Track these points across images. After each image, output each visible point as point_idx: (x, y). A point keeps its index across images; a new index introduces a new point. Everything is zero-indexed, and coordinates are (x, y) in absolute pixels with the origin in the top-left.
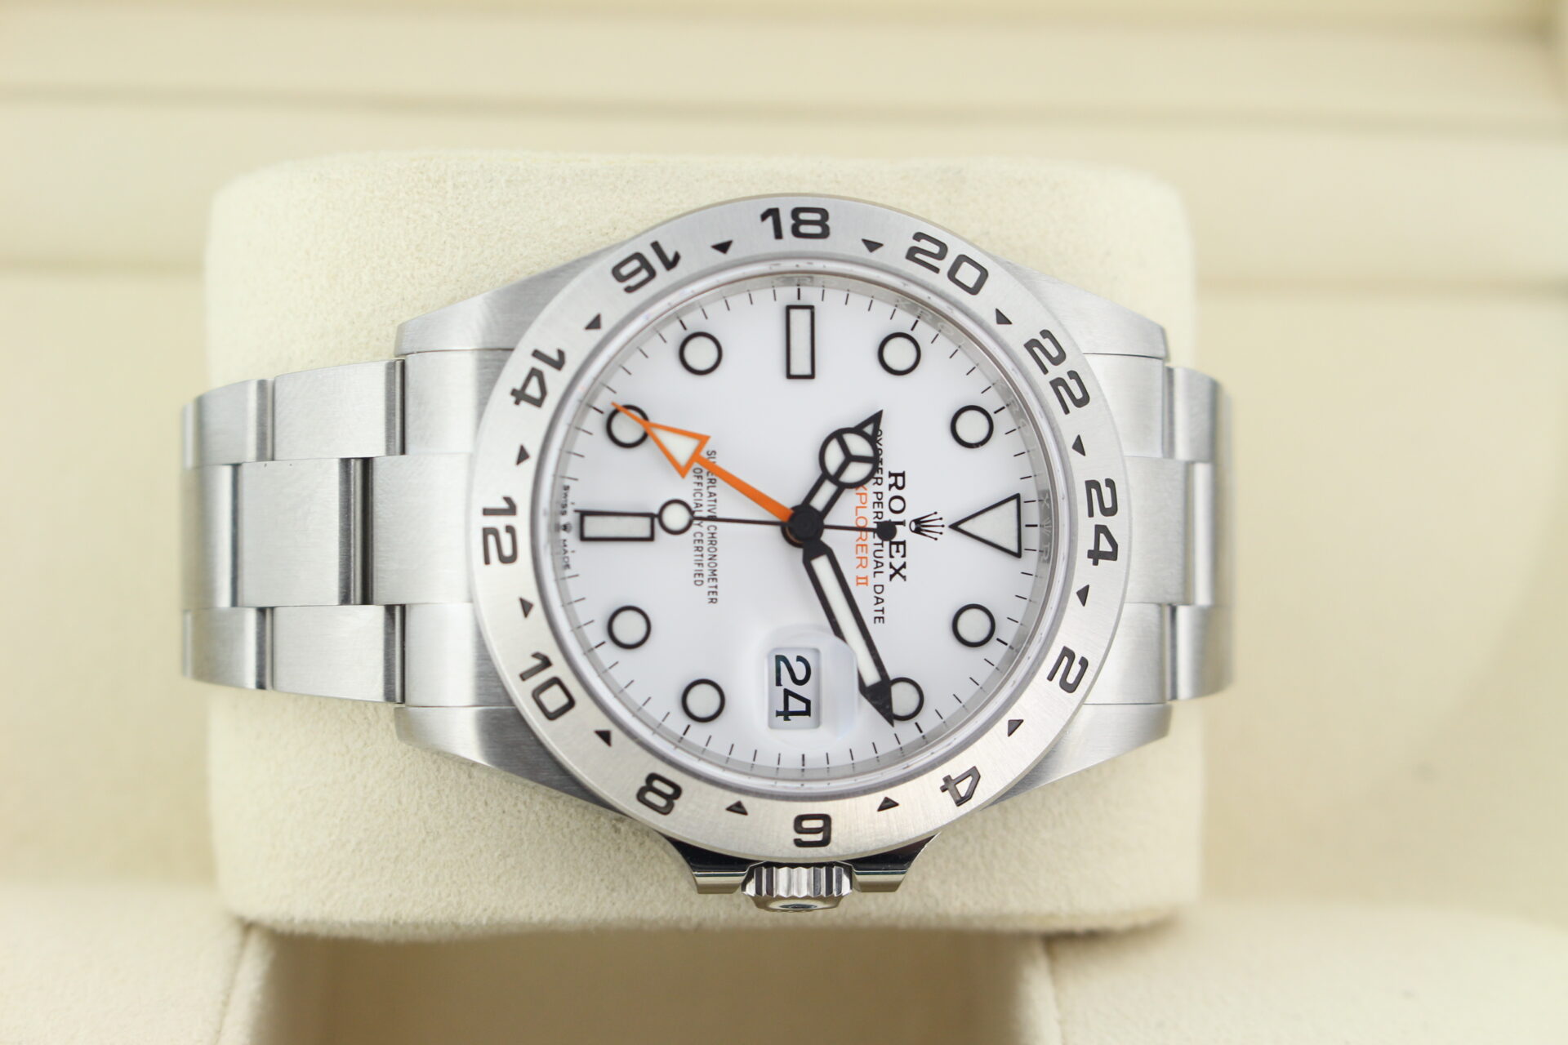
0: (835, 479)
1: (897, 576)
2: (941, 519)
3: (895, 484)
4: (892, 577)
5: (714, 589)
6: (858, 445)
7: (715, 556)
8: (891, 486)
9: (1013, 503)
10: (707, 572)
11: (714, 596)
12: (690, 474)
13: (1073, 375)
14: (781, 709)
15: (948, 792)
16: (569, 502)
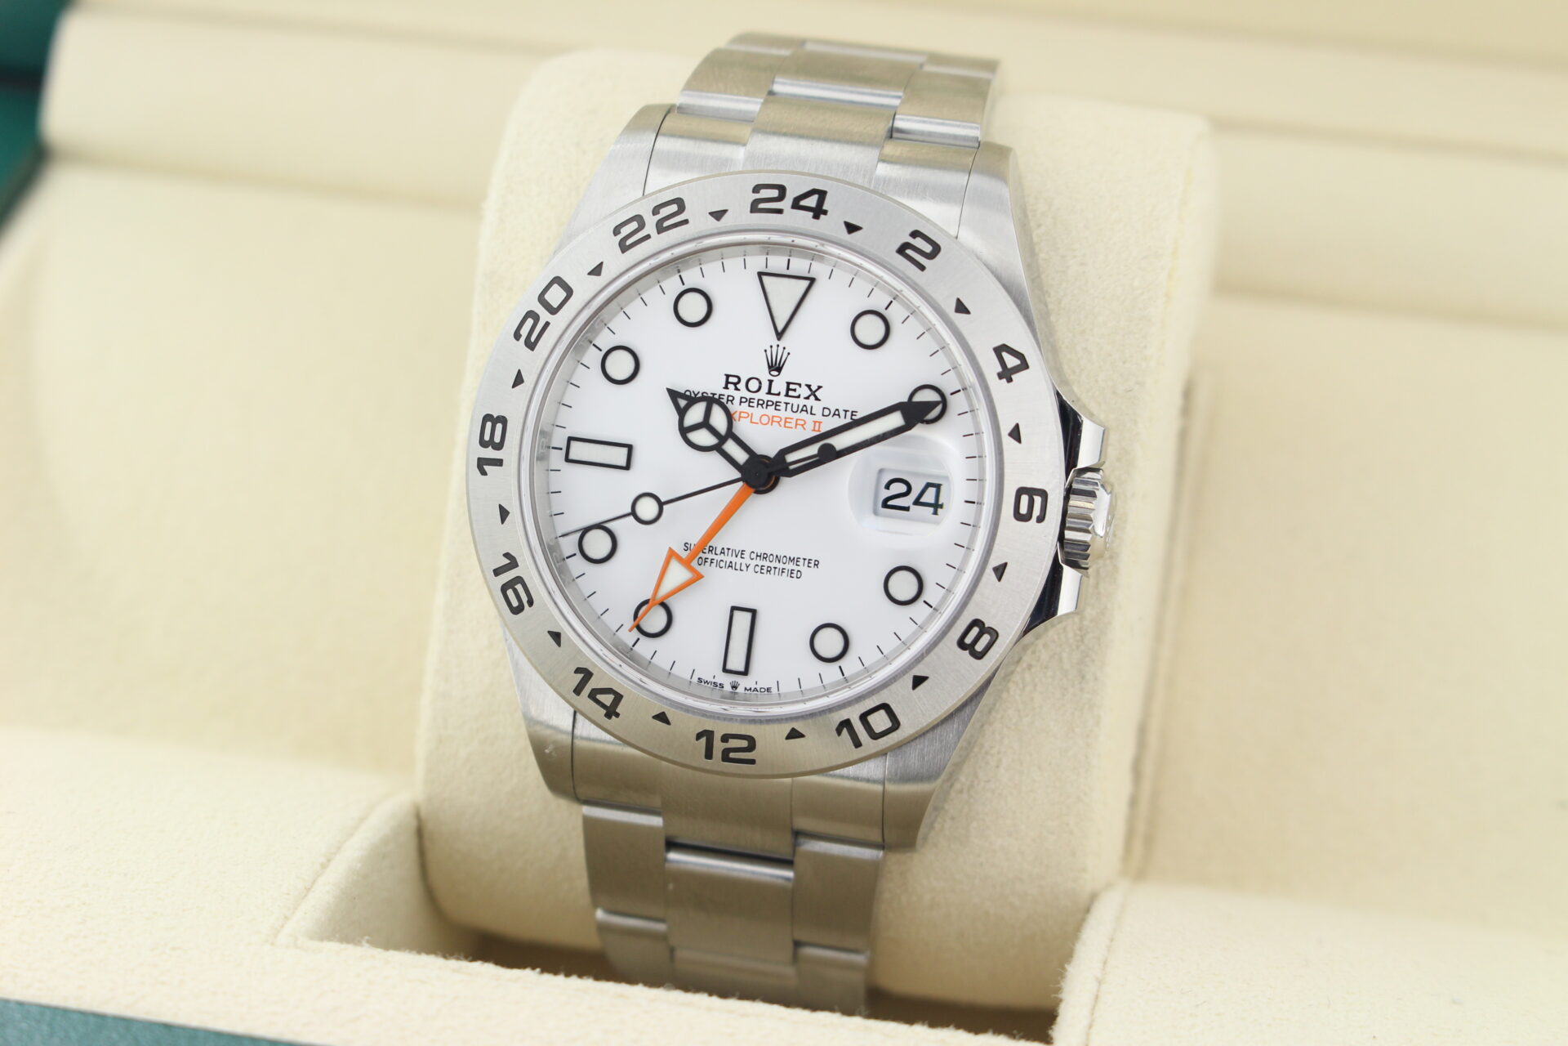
0: (722, 439)
1: (817, 393)
2: (771, 347)
3: (735, 384)
4: (817, 399)
5: (806, 562)
6: (695, 414)
7: (777, 556)
8: (737, 389)
9: (765, 278)
10: (791, 566)
11: (813, 562)
12: (701, 569)
13: (656, 211)
14: (931, 510)
15: (1013, 377)
16: (714, 681)
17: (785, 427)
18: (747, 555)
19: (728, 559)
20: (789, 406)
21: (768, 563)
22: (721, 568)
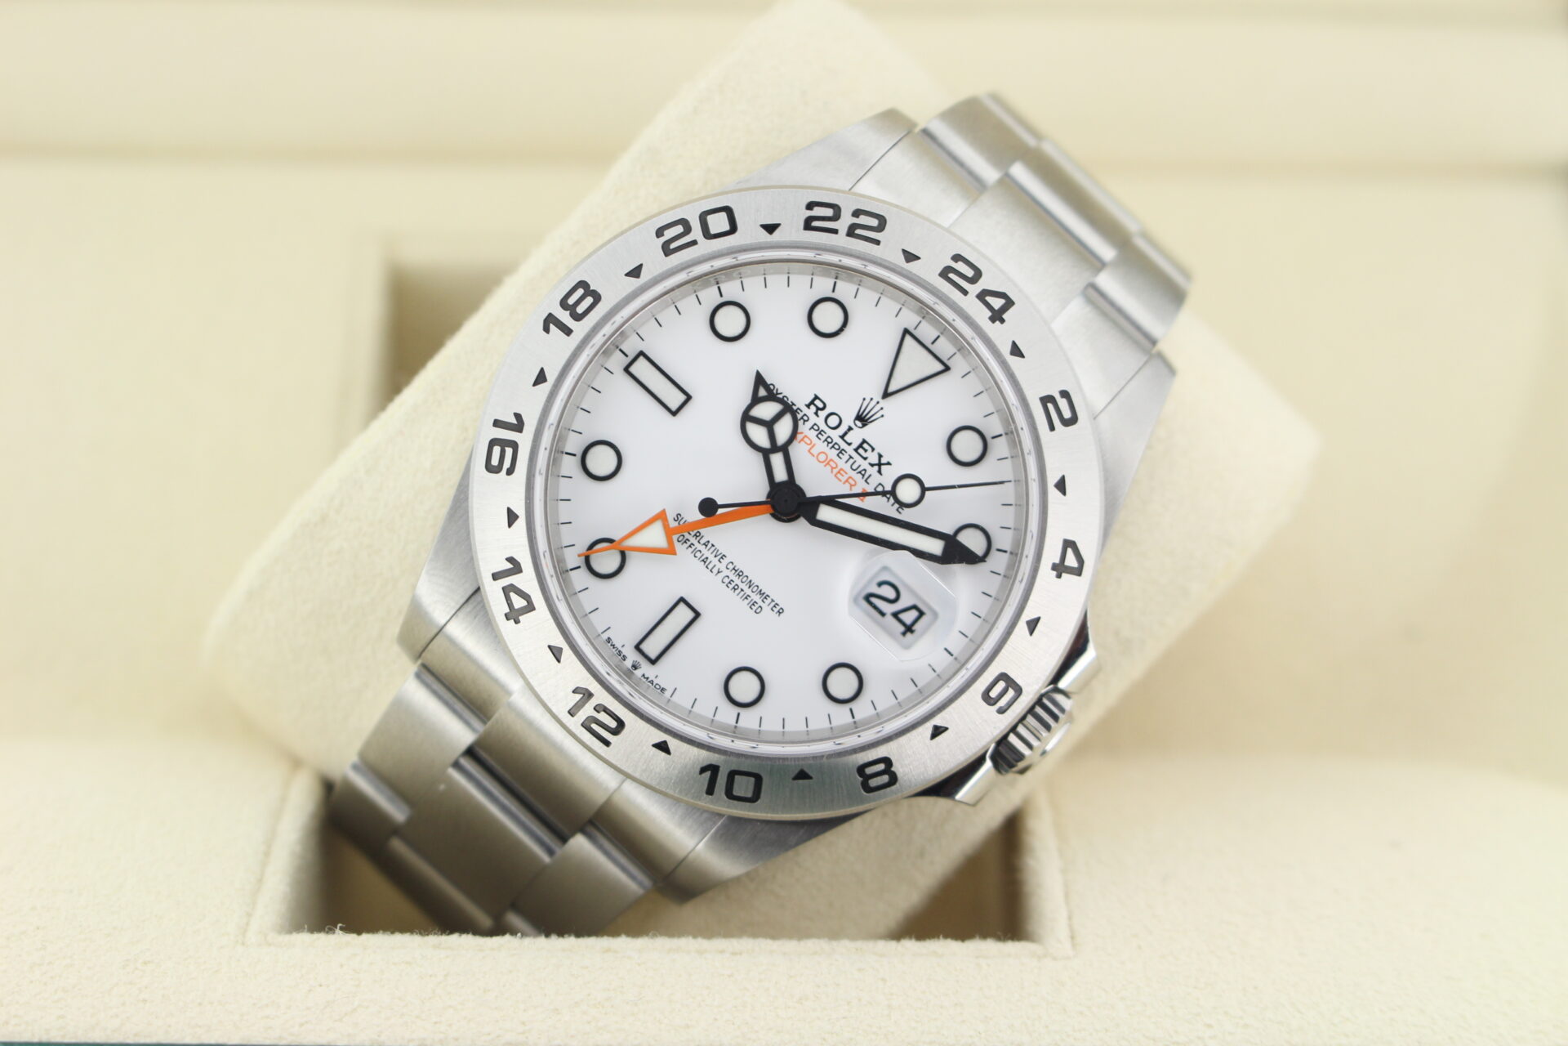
0: (775, 448)
1: (883, 467)
2: (872, 399)
3: (818, 409)
4: (880, 472)
5: (773, 604)
6: (766, 410)
7: (750, 581)
8: (816, 414)
9: (908, 338)
10: (756, 598)
11: (778, 608)
12: (679, 547)
13: (857, 213)
14: (902, 629)
15: (1064, 575)
16: (620, 649)
17: (836, 476)
18: (725, 561)
19: (707, 553)
20: (851, 461)
21: (739, 582)
22: (695, 557)
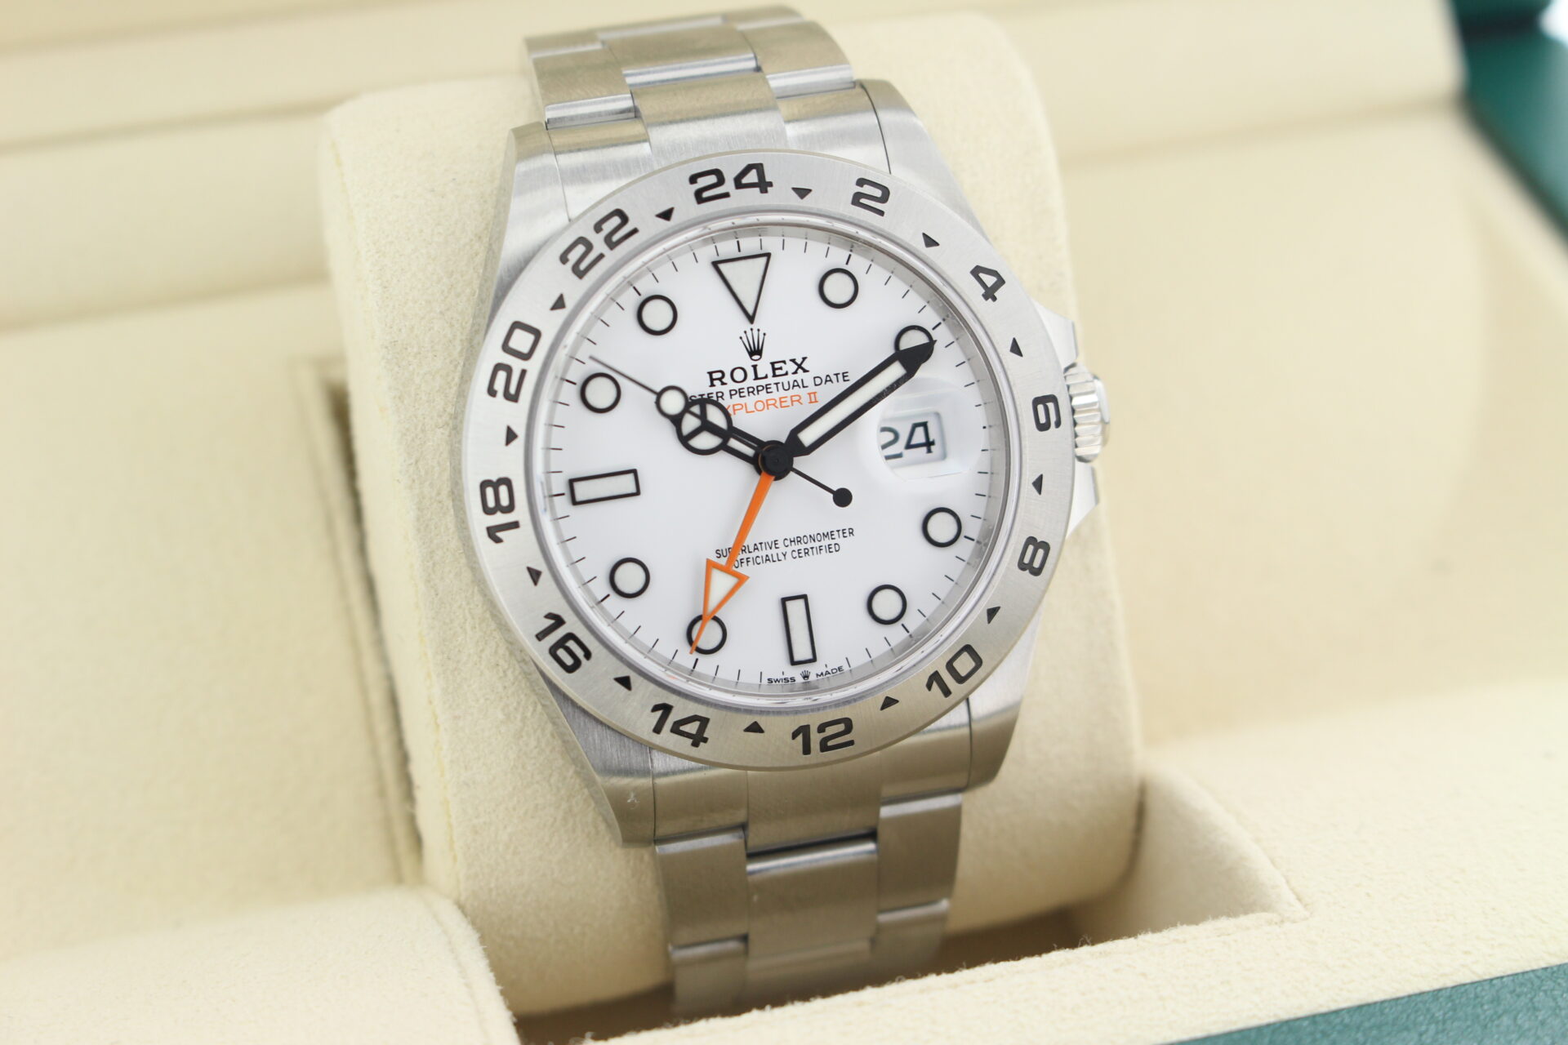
0: (725, 437)
1: (803, 366)
2: (745, 332)
3: (720, 379)
4: (805, 371)
5: (841, 532)
7: (810, 536)
8: (723, 384)
9: (722, 267)
10: (826, 542)
11: (847, 531)
12: (743, 570)
13: (598, 228)
14: (923, 449)
15: (996, 294)
16: (783, 677)
17: (782, 407)
18: (780, 544)
19: (763, 553)
20: (780, 386)
21: (804, 545)
22: (759, 564)
